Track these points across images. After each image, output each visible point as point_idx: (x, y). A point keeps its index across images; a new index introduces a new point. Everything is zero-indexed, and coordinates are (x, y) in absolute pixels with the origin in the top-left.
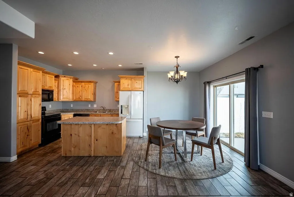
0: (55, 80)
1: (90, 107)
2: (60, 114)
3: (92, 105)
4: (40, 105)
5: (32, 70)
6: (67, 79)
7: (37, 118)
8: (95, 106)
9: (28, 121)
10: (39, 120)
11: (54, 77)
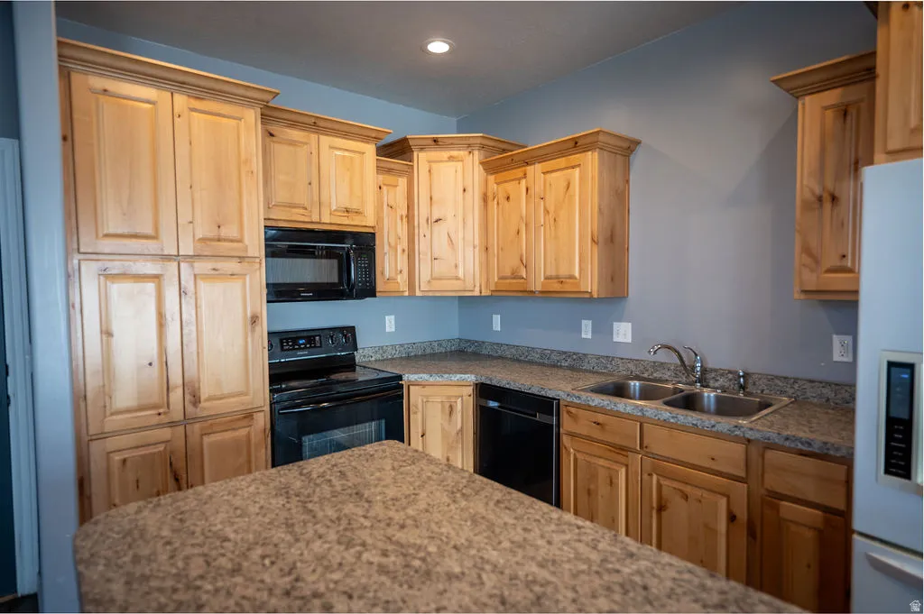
0: (380, 169)
1: (589, 336)
2: (400, 378)
3: (603, 329)
4: (254, 320)
5: (181, 100)
6: (451, 158)
7: (233, 404)
8: (623, 332)
9: (172, 424)
10: (249, 416)
11: (370, 149)
